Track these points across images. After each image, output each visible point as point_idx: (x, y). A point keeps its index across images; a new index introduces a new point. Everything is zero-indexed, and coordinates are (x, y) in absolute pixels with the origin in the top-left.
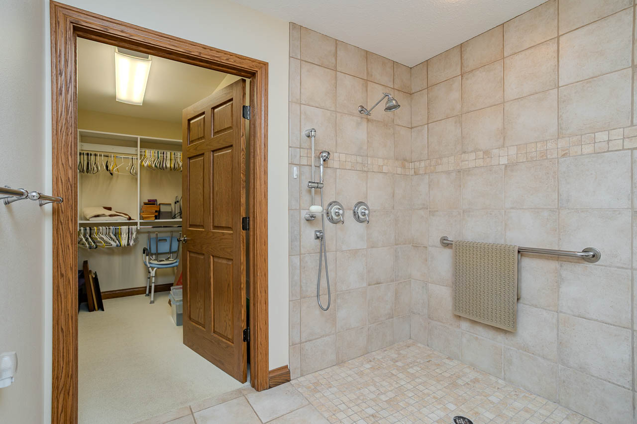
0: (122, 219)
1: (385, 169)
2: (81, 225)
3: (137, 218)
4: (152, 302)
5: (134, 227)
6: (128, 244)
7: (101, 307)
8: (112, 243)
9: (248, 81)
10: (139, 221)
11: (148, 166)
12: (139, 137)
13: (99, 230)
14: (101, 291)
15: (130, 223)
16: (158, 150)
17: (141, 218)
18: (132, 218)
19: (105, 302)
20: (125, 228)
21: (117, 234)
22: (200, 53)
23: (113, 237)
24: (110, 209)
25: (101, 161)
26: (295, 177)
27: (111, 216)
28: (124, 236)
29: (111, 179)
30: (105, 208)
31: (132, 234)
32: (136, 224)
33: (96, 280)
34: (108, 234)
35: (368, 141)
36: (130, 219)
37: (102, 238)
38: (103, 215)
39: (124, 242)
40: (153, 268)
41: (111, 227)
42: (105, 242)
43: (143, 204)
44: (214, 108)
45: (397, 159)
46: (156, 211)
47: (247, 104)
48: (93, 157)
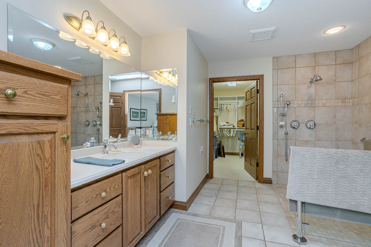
0: (231, 127)
1: (328, 105)
2: (220, 128)
3: (236, 127)
4: (240, 158)
5: (235, 130)
6: (233, 136)
7: (224, 157)
8: (228, 135)
9: (258, 81)
10: (237, 127)
11: (239, 107)
12: (237, 96)
13: (224, 130)
14: (225, 152)
15: (234, 128)
16: (244, 100)
17: (238, 126)
18: (235, 126)
19: (226, 156)
20: (232, 130)
21: (230, 132)
22: (241, 79)
23: (229, 133)
24: (228, 123)
25: (225, 107)
26: (275, 112)
27: (228, 125)
28: (232, 133)
29: (228, 112)
30: (227, 123)
31: (234, 132)
32: (236, 128)
33: (223, 147)
34: (227, 132)
35: (315, 93)
36: (234, 127)
37: (225, 133)
38: (226, 125)
39: (231, 135)
40: (241, 145)
41: (228, 130)
42: (226, 134)
43: (238, 121)
44: (251, 90)
45: (338, 99)
46: (243, 124)
47: (258, 89)
48: (223, 105)
